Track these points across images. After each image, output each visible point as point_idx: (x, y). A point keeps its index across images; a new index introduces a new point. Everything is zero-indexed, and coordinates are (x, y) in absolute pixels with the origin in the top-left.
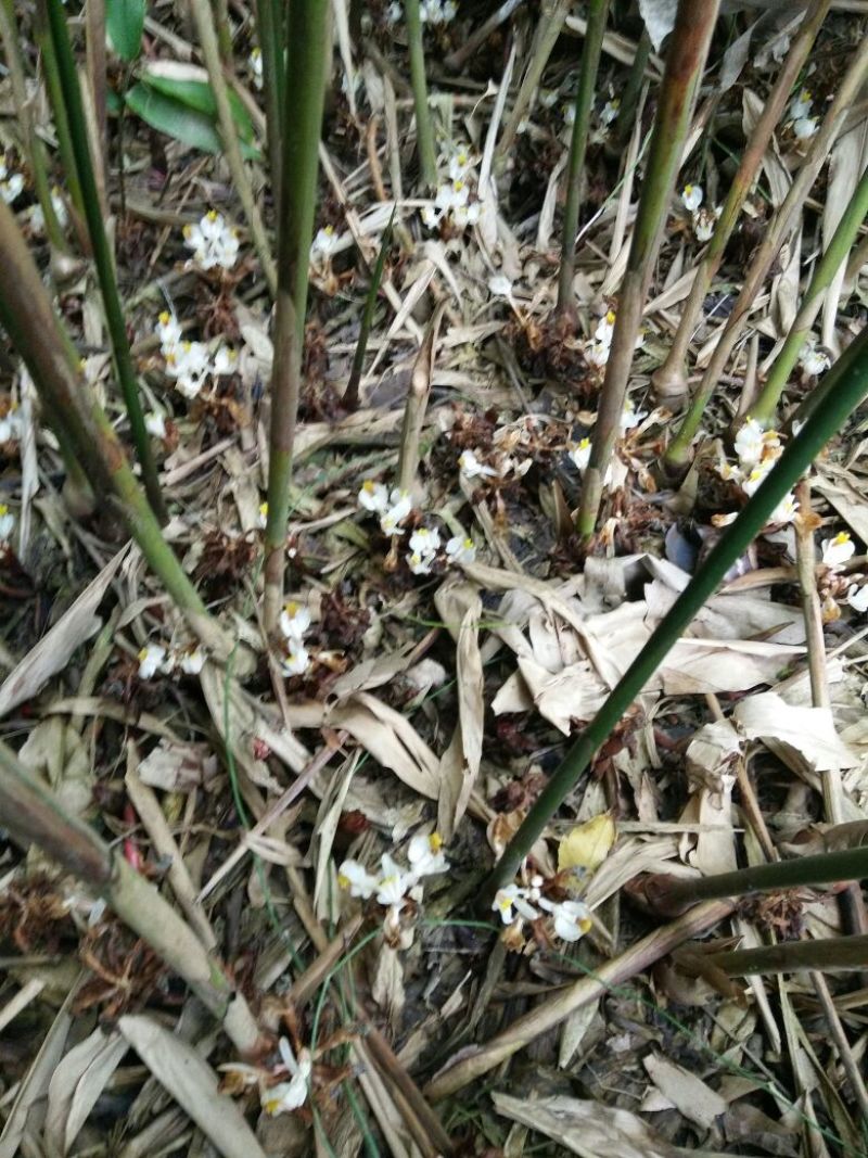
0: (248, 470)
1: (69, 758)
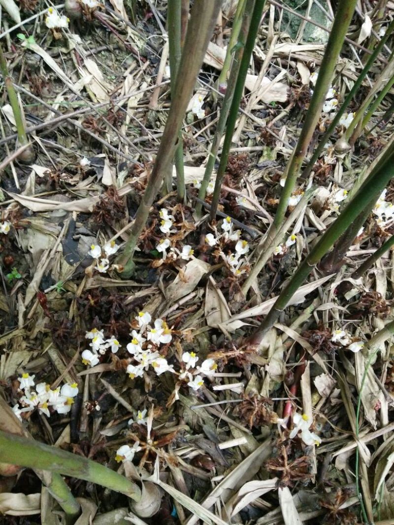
0: (384, 268)
1: (276, 350)
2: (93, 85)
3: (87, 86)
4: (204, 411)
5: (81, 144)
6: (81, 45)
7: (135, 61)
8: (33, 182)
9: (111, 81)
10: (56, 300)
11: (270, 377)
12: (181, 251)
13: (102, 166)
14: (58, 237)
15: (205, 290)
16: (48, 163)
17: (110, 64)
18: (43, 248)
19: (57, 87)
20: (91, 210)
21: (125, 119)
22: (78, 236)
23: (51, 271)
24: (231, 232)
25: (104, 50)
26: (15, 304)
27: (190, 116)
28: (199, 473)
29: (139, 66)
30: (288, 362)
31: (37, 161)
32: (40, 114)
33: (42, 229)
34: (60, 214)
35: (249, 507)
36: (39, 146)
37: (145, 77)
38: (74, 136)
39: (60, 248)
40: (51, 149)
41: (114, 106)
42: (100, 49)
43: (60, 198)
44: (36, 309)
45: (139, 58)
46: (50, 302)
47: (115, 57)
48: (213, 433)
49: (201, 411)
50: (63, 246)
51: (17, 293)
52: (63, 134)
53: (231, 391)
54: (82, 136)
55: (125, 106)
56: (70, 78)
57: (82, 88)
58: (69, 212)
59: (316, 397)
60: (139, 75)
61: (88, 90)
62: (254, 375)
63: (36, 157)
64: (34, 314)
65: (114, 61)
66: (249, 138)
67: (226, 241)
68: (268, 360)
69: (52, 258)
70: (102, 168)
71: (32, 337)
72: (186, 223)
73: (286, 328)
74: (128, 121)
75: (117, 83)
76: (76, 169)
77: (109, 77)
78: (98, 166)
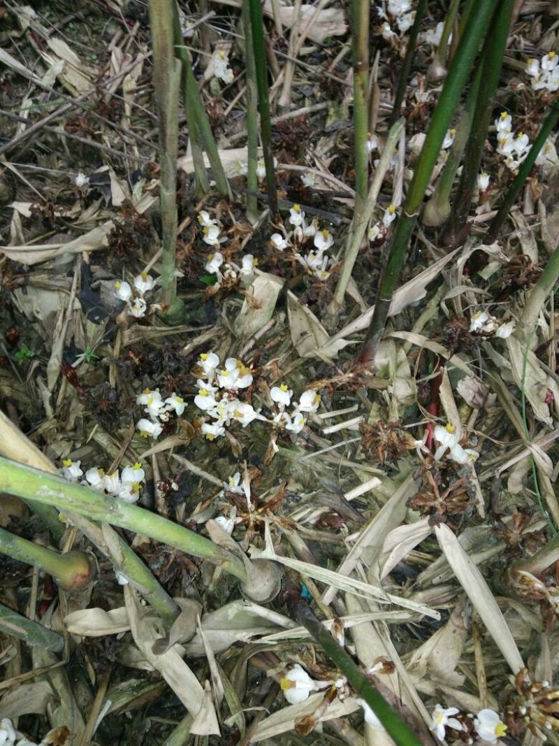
0: (529, 228)
1: (398, 366)
2: (68, 75)
3: (60, 77)
4: (316, 461)
5: (72, 160)
6: (38, 21)
7: (119, 28)
8: (20, 227)
9: (91, 64)
10: (88, 374)
11: (398, 401)
12: (241, 266)
13: (108, 183)
14: (70, 291)
15: (286, 312)
16: (33, 196)
17: (86, 39)
18: (55, 310)
19: (20, 89)
20: (106, 243)
21: (123, 110)
22: (97, 283)
23: (73, 338)
24: (304, 225)
25: (72, 21)
26: (37, 392)
27: (214, 85)
28: (327, 537)
29: (127, 32)
30: (417, 378)
31: (18, 197)
32: (5, 132)
33: (45, 285)
34: (67, 259)
35: (402, 565)
36: (15, 175)
37: (139, 46)
38: (59, 151)
39: (78, 305)
40: (32, 176)
41: (104, 96)
42: (65, 21)
43: (61, 239)
44: (65, 391)
45: (124, 21)
46: (82, 378)
47: (90, 27)
48: (335, 485)
49: (313, 463)
50: (80, 301)
51: (35, 376)
52: (43, 152)
53: (348, 430)
54: (69, 147)
55: (119, 91)
56: (35, 72)
57: (54, 81)
58: (76, 255)
59: (464, 411)
60: (129, 45)
61: (62, 82)
62: (375, 403)
63: (15, 191)
64: (64, 398)
65: (90, 33)
66: (304, 97)
67: (300, 240)
68: (390, 380)
69: (69, 321)
70: (109, 186)
71: (69, 428)
72: (238, 225)
73: (406, 333)
74: (128, 112)
75: (102, 64)
76: (73, 194)
77: (88, 58)
78: (102, 184)
